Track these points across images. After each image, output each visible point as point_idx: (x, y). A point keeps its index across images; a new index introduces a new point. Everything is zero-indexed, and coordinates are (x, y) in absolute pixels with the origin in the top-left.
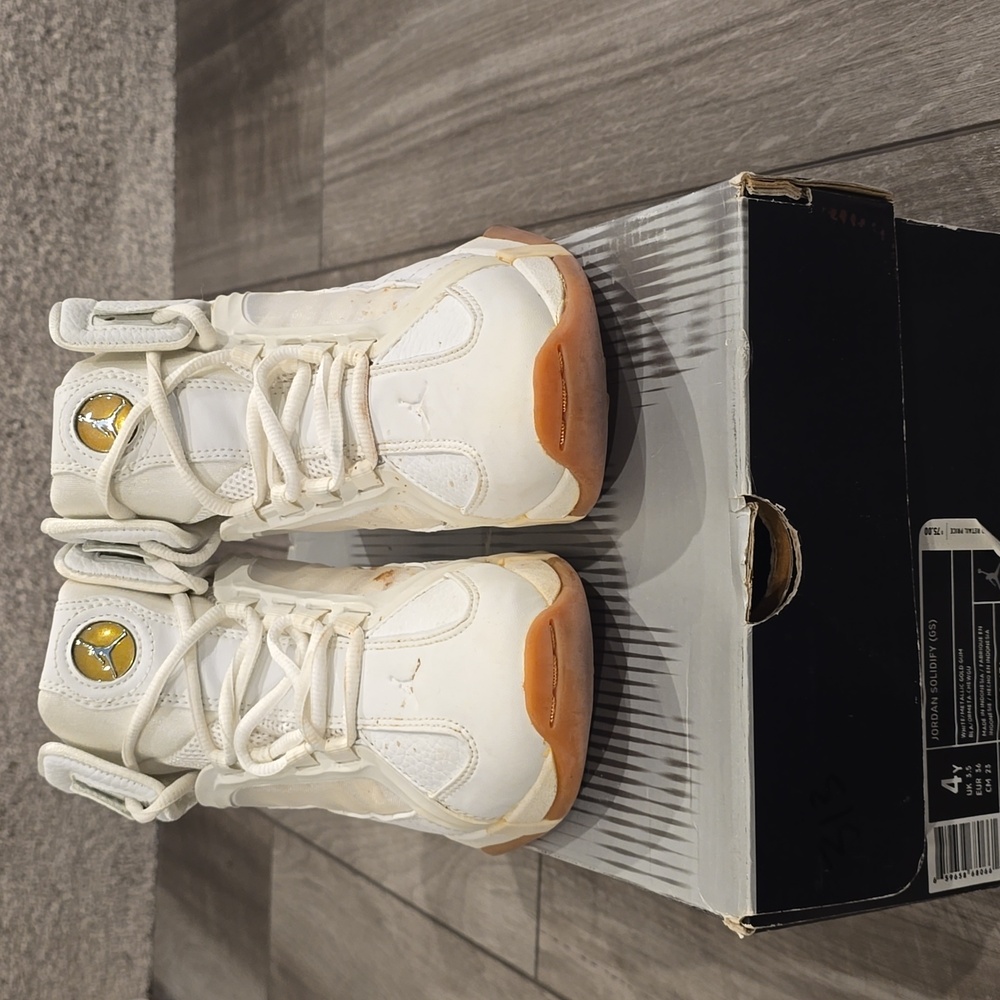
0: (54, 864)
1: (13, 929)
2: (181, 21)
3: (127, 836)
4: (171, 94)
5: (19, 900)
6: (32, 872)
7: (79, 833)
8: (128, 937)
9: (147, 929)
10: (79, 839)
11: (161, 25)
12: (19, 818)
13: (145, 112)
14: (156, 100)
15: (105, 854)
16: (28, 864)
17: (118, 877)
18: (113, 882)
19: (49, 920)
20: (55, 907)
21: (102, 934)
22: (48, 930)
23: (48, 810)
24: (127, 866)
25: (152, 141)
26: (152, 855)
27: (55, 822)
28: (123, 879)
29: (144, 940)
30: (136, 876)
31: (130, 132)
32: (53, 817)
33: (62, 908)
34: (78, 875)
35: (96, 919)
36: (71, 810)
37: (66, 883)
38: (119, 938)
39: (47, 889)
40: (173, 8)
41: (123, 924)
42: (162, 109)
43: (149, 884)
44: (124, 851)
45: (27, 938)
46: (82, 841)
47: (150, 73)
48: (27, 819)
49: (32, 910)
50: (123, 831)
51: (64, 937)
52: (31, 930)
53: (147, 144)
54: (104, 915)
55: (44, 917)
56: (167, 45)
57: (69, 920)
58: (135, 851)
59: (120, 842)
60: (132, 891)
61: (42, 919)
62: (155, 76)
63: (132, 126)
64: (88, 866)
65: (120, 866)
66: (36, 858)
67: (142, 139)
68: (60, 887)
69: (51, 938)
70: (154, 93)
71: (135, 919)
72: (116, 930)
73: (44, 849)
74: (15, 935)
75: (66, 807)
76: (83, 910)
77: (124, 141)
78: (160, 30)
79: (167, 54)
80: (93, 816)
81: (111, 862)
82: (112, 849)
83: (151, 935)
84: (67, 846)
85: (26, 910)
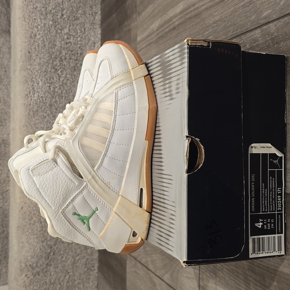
0: (67, 264)
1: (55, 283)
2: (102, 10)
3: (89, 256)
4: (100, 32)
5: (56, 275)
6: (60, 266)
7: (74, 255)
8: (90, 287)
9: (96, 285)
10: (74, 256)
11: (96, 12)
12: (56, 250)
13: (92, 38)
14: (95, 34)
15: (83, 261)
16: (59, 263)
17: (87, 269)
18: (85, 270)
19: (65, 281)
20: (67, 277)
21: (82, 286)
22: (65, 284)
23: (65, 247)
24: (89, 265)
25: (94, 46)
26: (97, 262)
27: (67, 251)
28: (88, 269)
29: (95, 288)
30: (92, 268)
31: (87, 44)
32: (66, 249)
33: (69, 277)
34: (74, 267)
35: (80, 281)
36: (72, 247)
37: (70, 269)
38: (87, 287)
39: (65, 272)
40: (100, 6)
41: (89, 283)
42: (97, 37)
43: (96, 271)
44: (89, 260)
45: (59, 286)
46: (75, 257)
47: (93, 26)
48: (59, 249)
49: (60, 278)
50: (88, 255)
51: (70, 286)
52: (60, 284)
53: (93, 47)
54: (83, 280)
55: (64, 280)
56: (98, 17)
57: (71, 281)
58: (92, 261)
59: (87, 258)
60: (91, 273)
61: (63, 281)
62: (95, 27)
63: (88, 42)
64: (77, 265)
65: (87, 265)
66: (61, 262)
67: (91, 46)
68: (69, 271)
69: (66, 287)
70: (95, 32)
71: (92, 281)
72: (86, 284)
73: (64, 259)
74: (55, 285)
75: (70, 246)
76: (76, 278)
77: (86, 46)
78: (96, 13)
79: (98, 20)
80: (79, 249)
81: (84, 264)
82: (85, 260)
83: (97, 287)
84: (71, 258)
85: (59, 278)
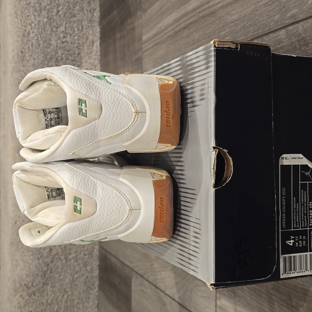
0: (65, 283)
1: (52, 304)
2: (101, 6)
3: (89, 273)
4: (98, 30)
5: (53, 294)
6: (58, 285)
7: (73, 272)
8: (90, 307)
9: (96, 305)
10: (73, 274)
11: (95, 8)
12: (53, 267)
13: (90, 36)
14: (94, 32)
15: (82, 279)
16: (56, 282)
17: (86, 287)
18: (85, 288)
19: (64, 301)
20: (66, 296)
21: (81, 306)
22: (63, 304)
23: (63, 264)
24: (89, 283)
25: (93, 46)
26: (97, 280)
27: (65, 268)
28: (88, 287)
29: (95, 308)
30: (92, 287)
31: (85, 43)
32: (64, 267)
33: (68, 297)
34: (73, 286)
35: (79, 301)
36: (70, 264)
37: (69, 288)
38: (87, 307)
39: (63, 291)
40: (99, 2)
41: (88, 303)
42: (96, 35)
43: (97, 289)
44: (88, 278)
45: (57, 307)
46: (74, 275)
47: (92, 24)
48: (56, 267)
49: (58, 297)
50: (87, 272)
51: (69, 306)
52: (58, 304)
53: (91, 47)
54: (82, 299)
55: (62, 299)
56: (97, 14)
57: (70, 301)
58: (92, 278)
59: (87, 275)
60: (91, 292)
61: (61, 301)
62: (93, 24)
63: (86, 41)
64: (76, 283)
65: (87, 283)
66: (59, 280)
67: (90, 45)
68: (67, 290)
69: (64, 307)
70: (93, 30)
71: (92, 301)
72: (86, 304)
73: (61, 277)
74: (53, 305)
75: (69, 263)
76: (75, 298)
77: (83, 46)
78: (94, 10)
79: (97, 17)
80: (77, 267)
81: (84, 282)
82: (84, 277)
83: (98, 307)
84: (69, 276)
85: (56, 297)
